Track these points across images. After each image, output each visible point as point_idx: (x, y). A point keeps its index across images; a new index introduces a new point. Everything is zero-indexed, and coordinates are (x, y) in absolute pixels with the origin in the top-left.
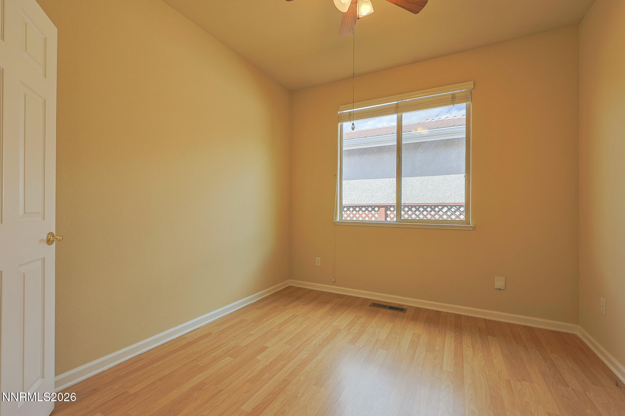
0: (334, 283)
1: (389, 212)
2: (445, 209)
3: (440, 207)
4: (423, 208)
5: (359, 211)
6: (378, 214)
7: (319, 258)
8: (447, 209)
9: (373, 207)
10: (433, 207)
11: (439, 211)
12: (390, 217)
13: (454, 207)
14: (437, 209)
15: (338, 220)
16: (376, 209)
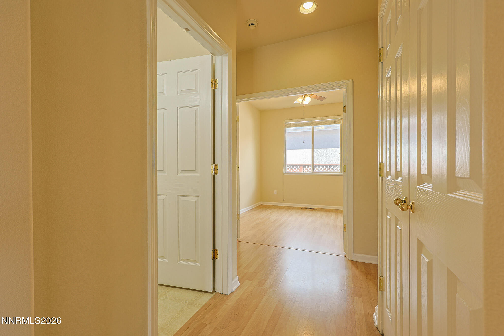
0: (284, 201)
1: (305, 169)
2: (332, 167)
3: (330, 166)
4: (322, 166)
5: (292, 168)
6: (299, 170)
7: (276, 191)
8: (333, 167)
9: (296, 166)
10: (327, 166)
11: (329, 168)
12: (305, 171)
13: (337, 166)
14: (328, 167)
15: (285, 173)
16: (298, 167)
